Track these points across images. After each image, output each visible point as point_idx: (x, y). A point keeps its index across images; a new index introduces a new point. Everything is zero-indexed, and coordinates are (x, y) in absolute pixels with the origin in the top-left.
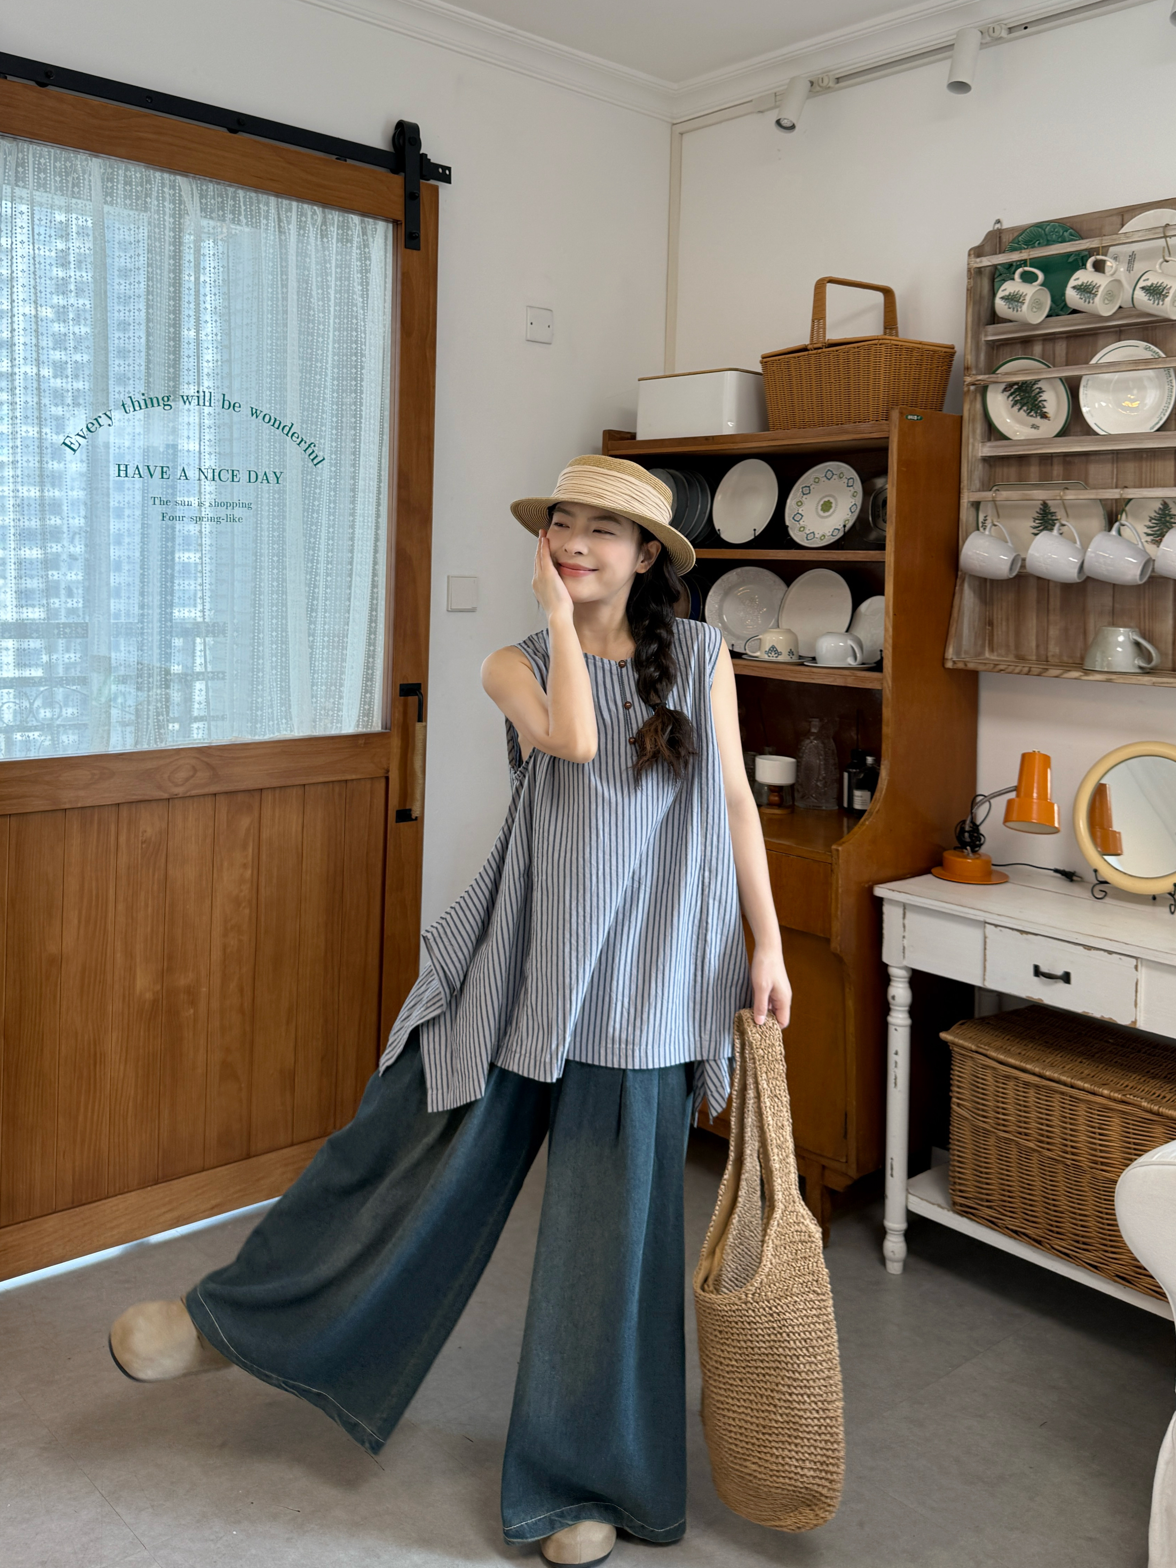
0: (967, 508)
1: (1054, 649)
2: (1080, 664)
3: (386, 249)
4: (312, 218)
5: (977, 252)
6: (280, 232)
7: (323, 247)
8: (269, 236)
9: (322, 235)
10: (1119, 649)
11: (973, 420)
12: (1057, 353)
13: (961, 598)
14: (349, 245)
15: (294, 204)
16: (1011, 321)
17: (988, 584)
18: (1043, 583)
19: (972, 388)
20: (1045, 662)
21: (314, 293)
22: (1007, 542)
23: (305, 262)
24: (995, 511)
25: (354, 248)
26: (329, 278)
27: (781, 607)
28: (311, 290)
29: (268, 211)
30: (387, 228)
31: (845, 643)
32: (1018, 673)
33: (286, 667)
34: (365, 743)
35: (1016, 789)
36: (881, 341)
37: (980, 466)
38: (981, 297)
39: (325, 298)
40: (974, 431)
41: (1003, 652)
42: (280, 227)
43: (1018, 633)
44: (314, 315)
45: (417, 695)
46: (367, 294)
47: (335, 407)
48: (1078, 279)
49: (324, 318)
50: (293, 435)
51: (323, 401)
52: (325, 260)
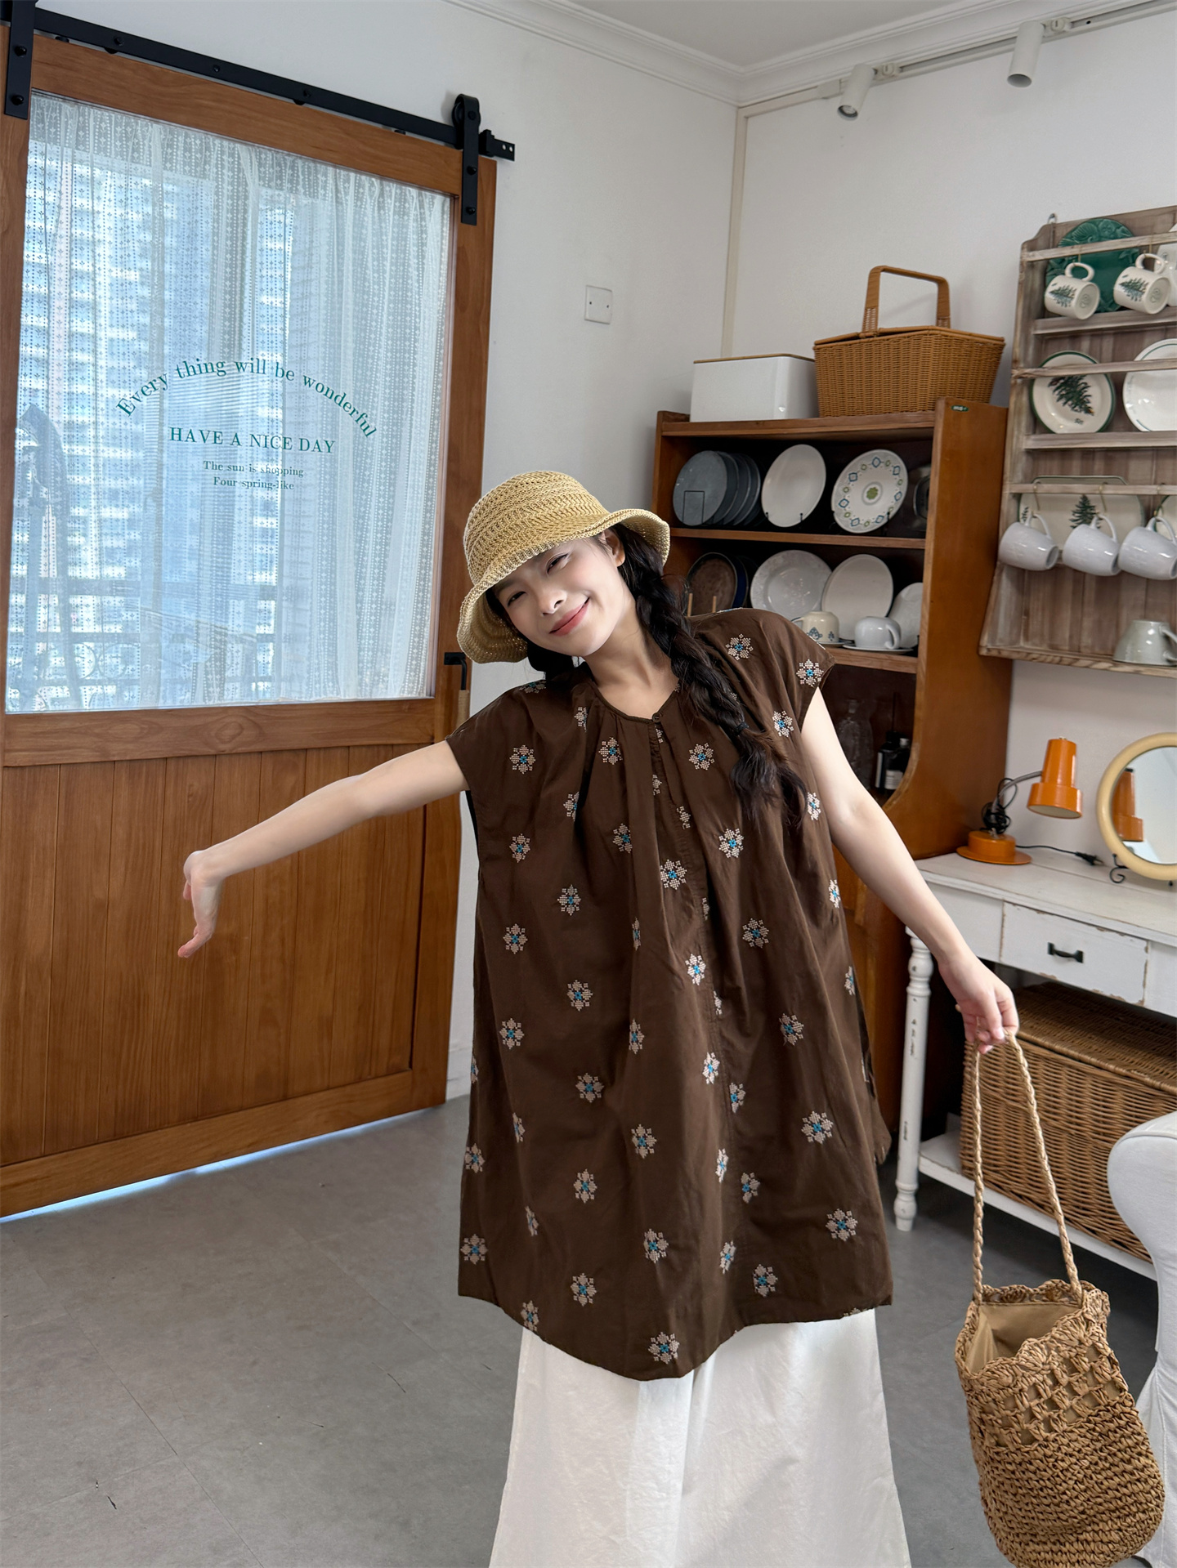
0: (1009, 500)
1: (1086, 640)
2: (1109, 654)
3: (442, 222)
4: (370, 190)
5: (1031, 246)
6: (337, 202)
7: (380, 219)
8: (325, 206)
9: (379, 207)
10: (1149, 642)
11: (1019, 412)
12: (1104, 349)
13: (999, 588)
14: (406, 217)
15: (352, 175)
16: (1060, 316)
17: (1026, 575)
18: (1079, 576)
19: (1019, 381)
20: (1077, 651)
21: (370, 265)
22: (1045, 534)
23: (361, 233)
24: (1035, 503)
25: (411, 221)
26: (385, 250)
27: (825, 590)
28: (367, 261)
29: (326, 182)
30: (444, 201)
31: (884, 627)
32: (1050, 663)
33: (333, 631)
34: (409, 709)
35: (1041, 774)
36: (931, 332)
37: (1024, 458)
38: (1031, 290)
39: (380, 270)
40: (1019, 424)
41: (1037, 641)
42: (337, 197)
43: (1052, 623)
44: (369, 287)
45: (460, 663)
46: (423, 268)
47: (388, 379)
48: (1126, 276)
49: (379, 290)
50: (345, 405)
51: (376, 372)
52: (381, 232)
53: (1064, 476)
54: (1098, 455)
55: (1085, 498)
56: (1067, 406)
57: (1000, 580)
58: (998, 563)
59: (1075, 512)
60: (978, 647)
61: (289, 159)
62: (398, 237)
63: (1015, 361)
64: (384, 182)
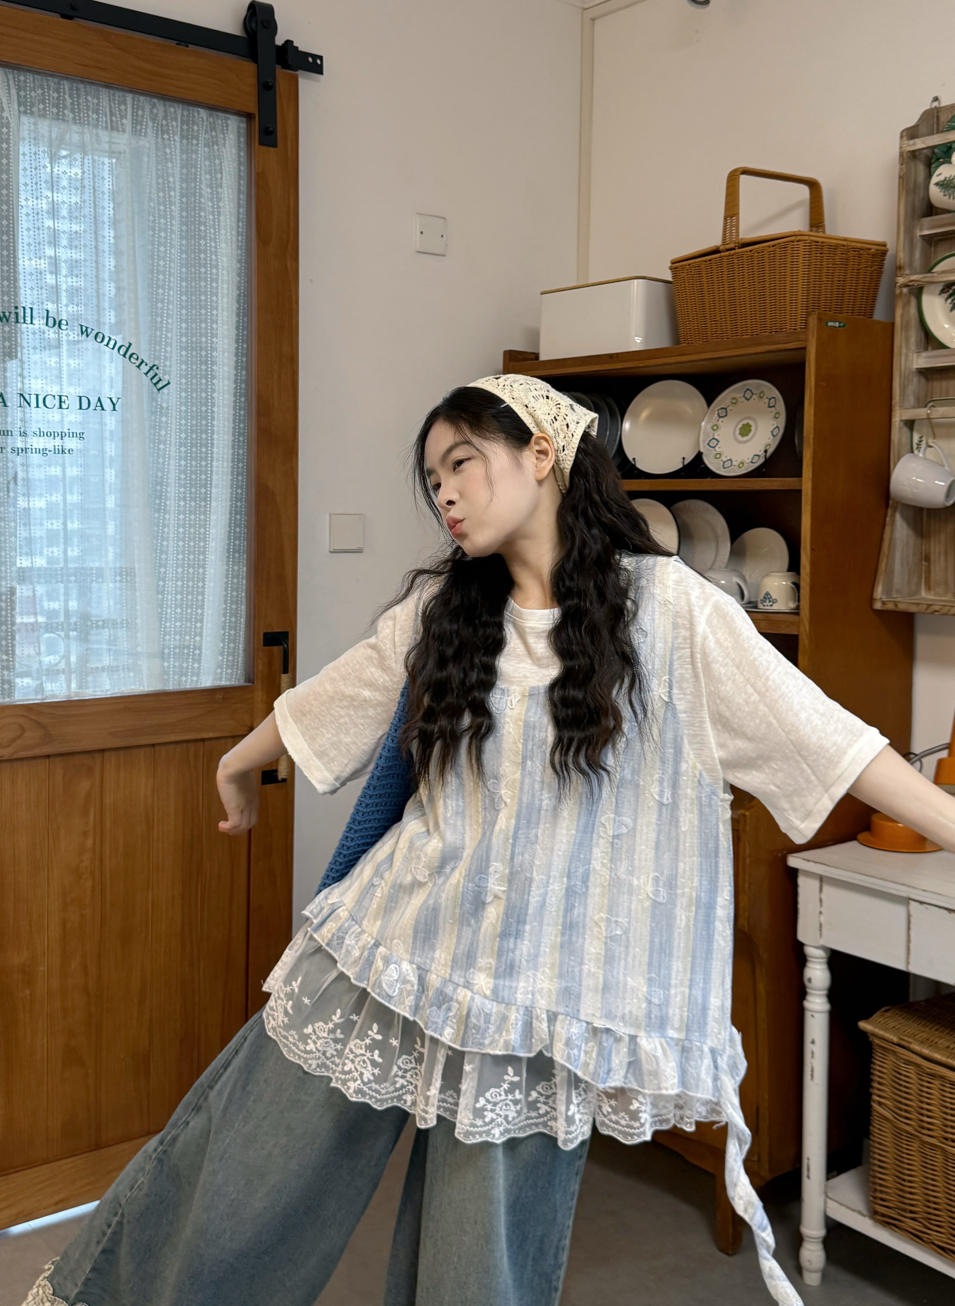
0: (900, 428)
4: (151, 112)
5: (911, 133)
7: (164, 144)
9: (162, 131)
11: (906, 326)
13: (892, 531)
14: (195, 142)
15: (129, 97)
17: (924, 515)
19: (905, 290)
22: (943, 465)
25: (202, 146)
29: (98, 104)
34: (224, 698)
35: (949, 748)
36: (804, 238)
38: (915, 184)
40: (907, 340)
41: (940, 590)
42: (111, 121)
45: (282, 641)
49: (166, 224)
50: (131, 356)
51: (168, 317)
52: (166, 159)
57: (894, 522)
58: (892, 502)
60: (872, 600)
61: (52, 82)
62: (188, 164)
63: (900, 268)
64: (167, 103)
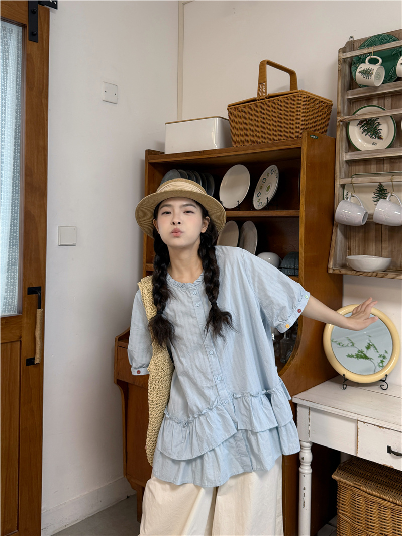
0: (339, 188)
5: (343, 50)
11: (341, 141)
13: (336, 236)
16: (364, 86)
17: (348, 228)
18: (380, 227)
19: (341, 123)
22: (360, 205)
24: (353, 189)
30: (19, 29)
37: (345, 165)
38: (345, 74)
40: (342, 146)
45: (38, 293)
53: (366, 174)
54: (385, 162)
55: (381, 185)
56: (367, 135)
57: (336, 231)
58: (335, 222)
59: (375, 193)
60: (327, 268)
63: (339, 113)
